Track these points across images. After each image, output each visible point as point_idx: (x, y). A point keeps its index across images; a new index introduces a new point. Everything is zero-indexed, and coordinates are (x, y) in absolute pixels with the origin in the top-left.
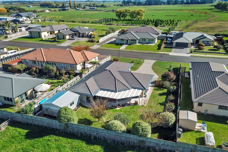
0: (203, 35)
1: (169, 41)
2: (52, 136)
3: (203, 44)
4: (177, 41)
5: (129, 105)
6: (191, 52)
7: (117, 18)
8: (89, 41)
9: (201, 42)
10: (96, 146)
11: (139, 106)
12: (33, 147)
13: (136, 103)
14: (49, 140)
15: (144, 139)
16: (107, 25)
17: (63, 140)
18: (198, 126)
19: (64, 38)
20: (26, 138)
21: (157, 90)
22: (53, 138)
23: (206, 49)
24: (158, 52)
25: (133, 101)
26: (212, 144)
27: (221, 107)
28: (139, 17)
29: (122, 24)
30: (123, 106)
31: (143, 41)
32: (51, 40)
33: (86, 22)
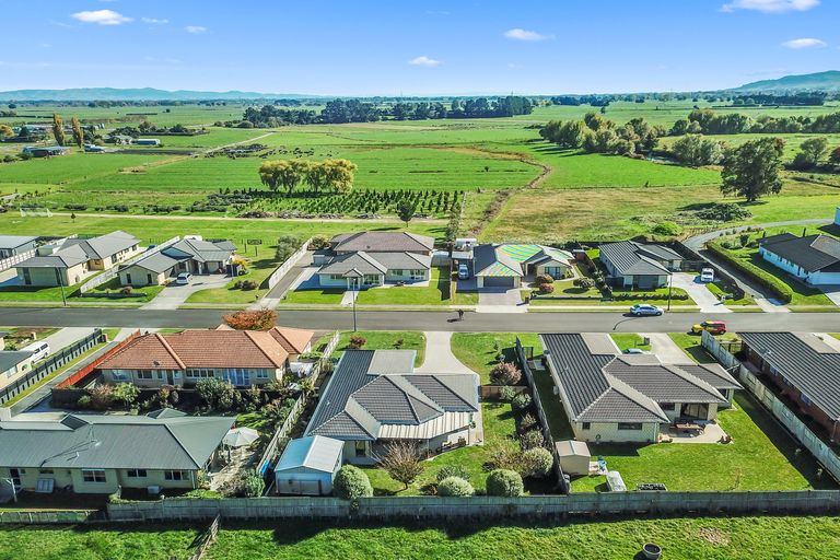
0: (542, 253)
1: (462, 271)
2: (331, 530)
3: (548, 277)
4: (487, 272)
5: (449, 448)
6: (527, 301)
7: (266, 188)
8: (237, 287)
9: (540, 271)
10: (429, 532)
11: (470, 448)
12: (309, 554)
13: (462, 443)
14: (331, 539)
15: (514, 501)
16: (247, 216)
17: (361, 535)
18: (593, 465)
19: (150, 282)
20: (281, 543)
21: (490, 408)
22: (335, 533)
23: (558, 287)
24: (446, 307)
25: (453, 439)
26: (622, 490)
27: (622, 426)
28: (338, 183)
29: (295, 212)
30: (438, 452)
31: (397, 278)
32: (111, 292)
33: (168, 211)
